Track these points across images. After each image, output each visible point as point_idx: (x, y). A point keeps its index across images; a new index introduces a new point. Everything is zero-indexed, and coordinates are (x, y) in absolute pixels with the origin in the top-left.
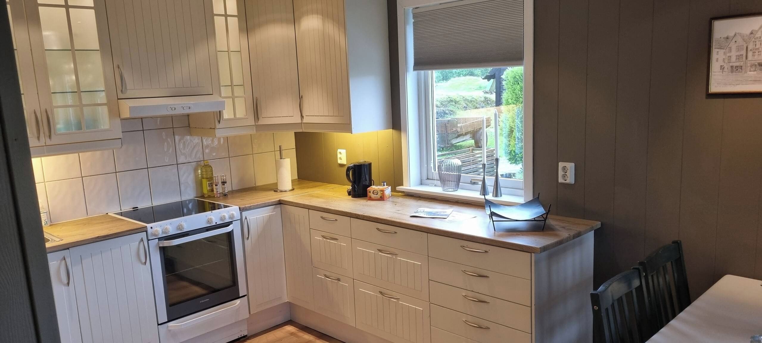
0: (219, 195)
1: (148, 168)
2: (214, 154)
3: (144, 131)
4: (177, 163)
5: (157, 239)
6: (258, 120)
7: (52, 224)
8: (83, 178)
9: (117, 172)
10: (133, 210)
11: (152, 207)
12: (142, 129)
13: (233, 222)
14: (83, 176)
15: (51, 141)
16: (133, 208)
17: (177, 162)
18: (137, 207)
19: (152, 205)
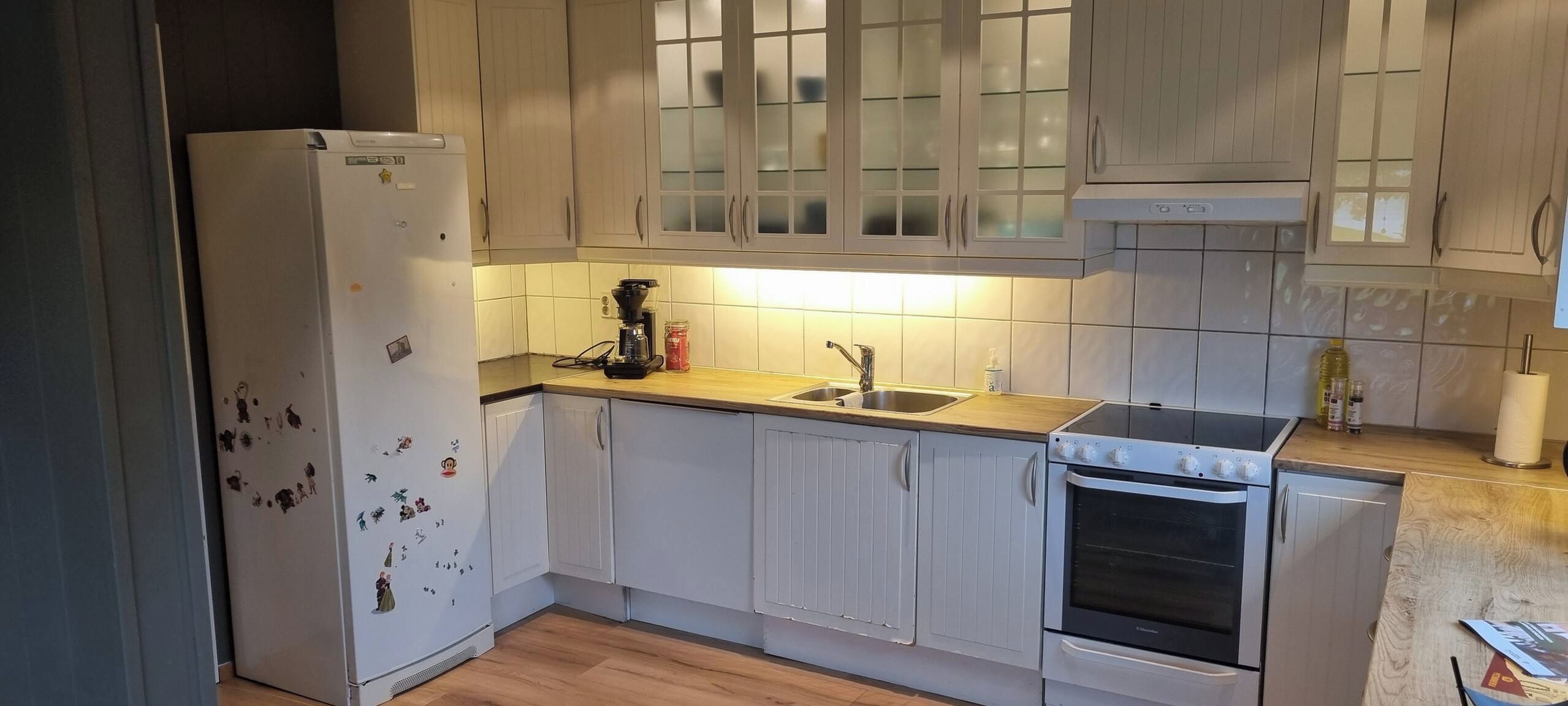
0: (1337, 425)
1: (1199, 330)
2: (1376, 328)
3: (1205, 252)
4: (1269, 331)
5: (1066, 465)
6: (1440, 256)
7: (1011, 393)
8: (1072, 325)
9: (1135, 327)
10: (1151, 408)
11: (1195, 412)
12: (1202, 248)
13: (1248, 486)
14: (1072, 322)
15: (965, 250)
16: (1151, 404)
17: (1269, 329)
18: (1159, 405)
19: (1195, 408)
